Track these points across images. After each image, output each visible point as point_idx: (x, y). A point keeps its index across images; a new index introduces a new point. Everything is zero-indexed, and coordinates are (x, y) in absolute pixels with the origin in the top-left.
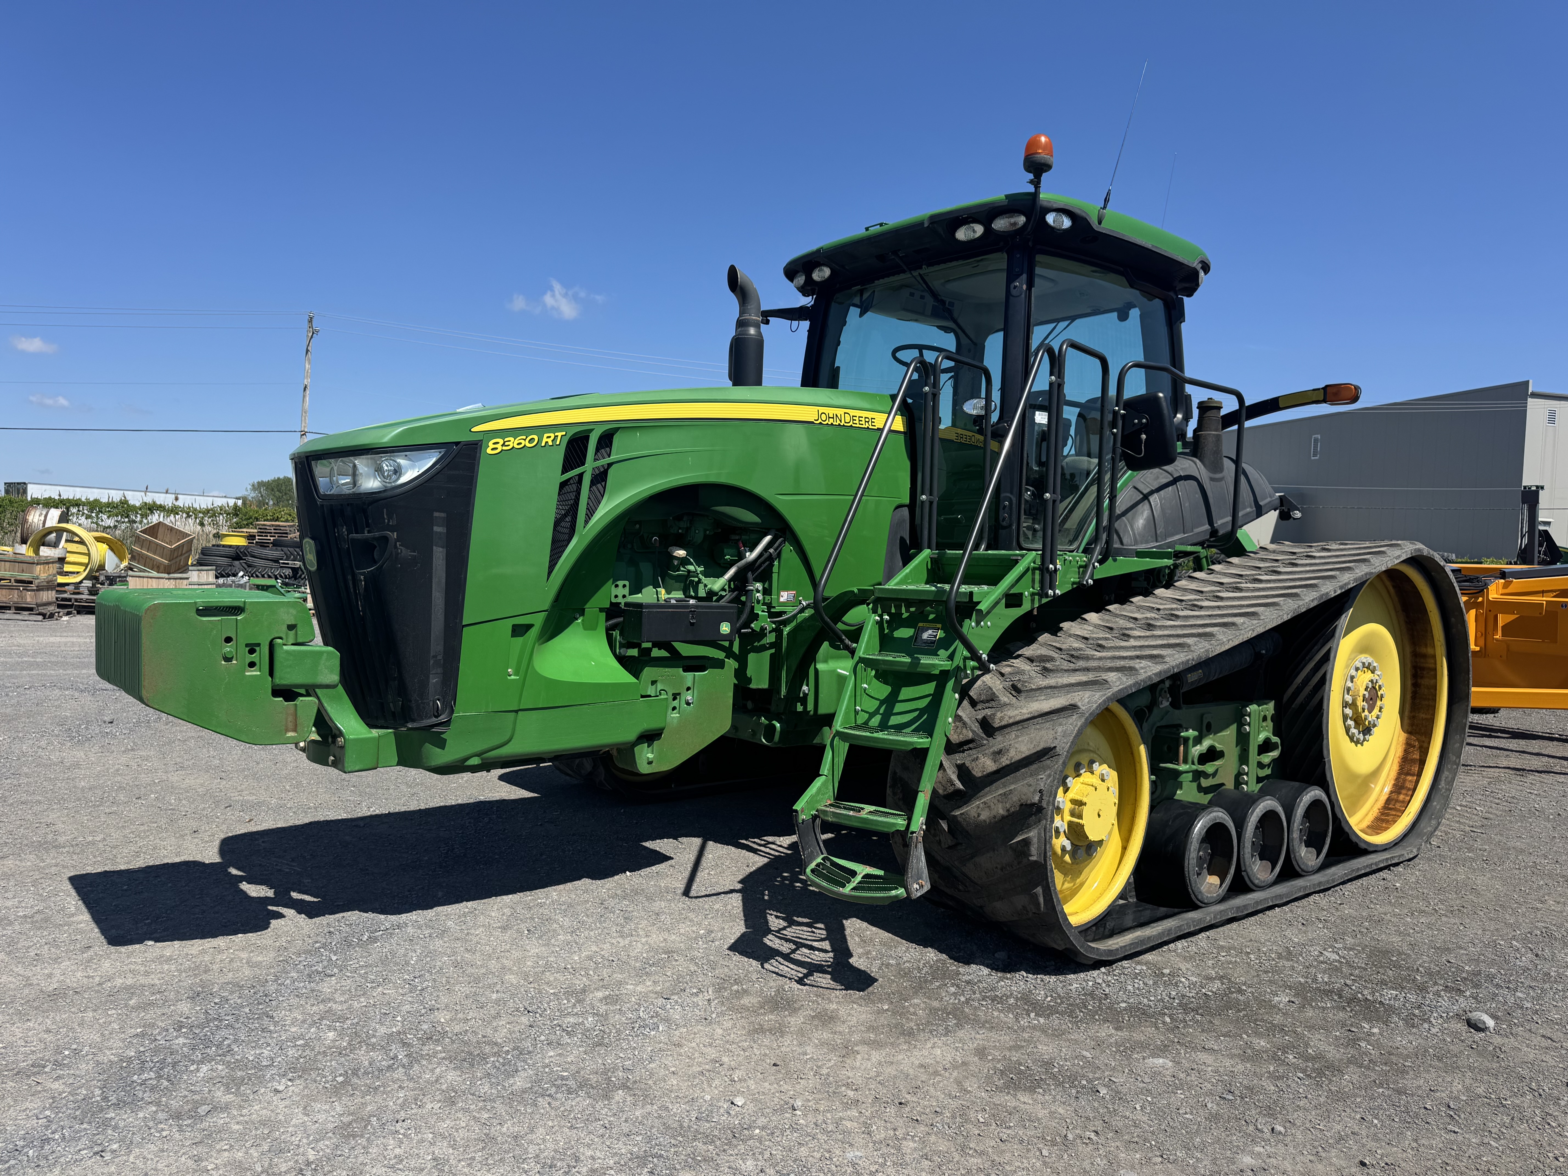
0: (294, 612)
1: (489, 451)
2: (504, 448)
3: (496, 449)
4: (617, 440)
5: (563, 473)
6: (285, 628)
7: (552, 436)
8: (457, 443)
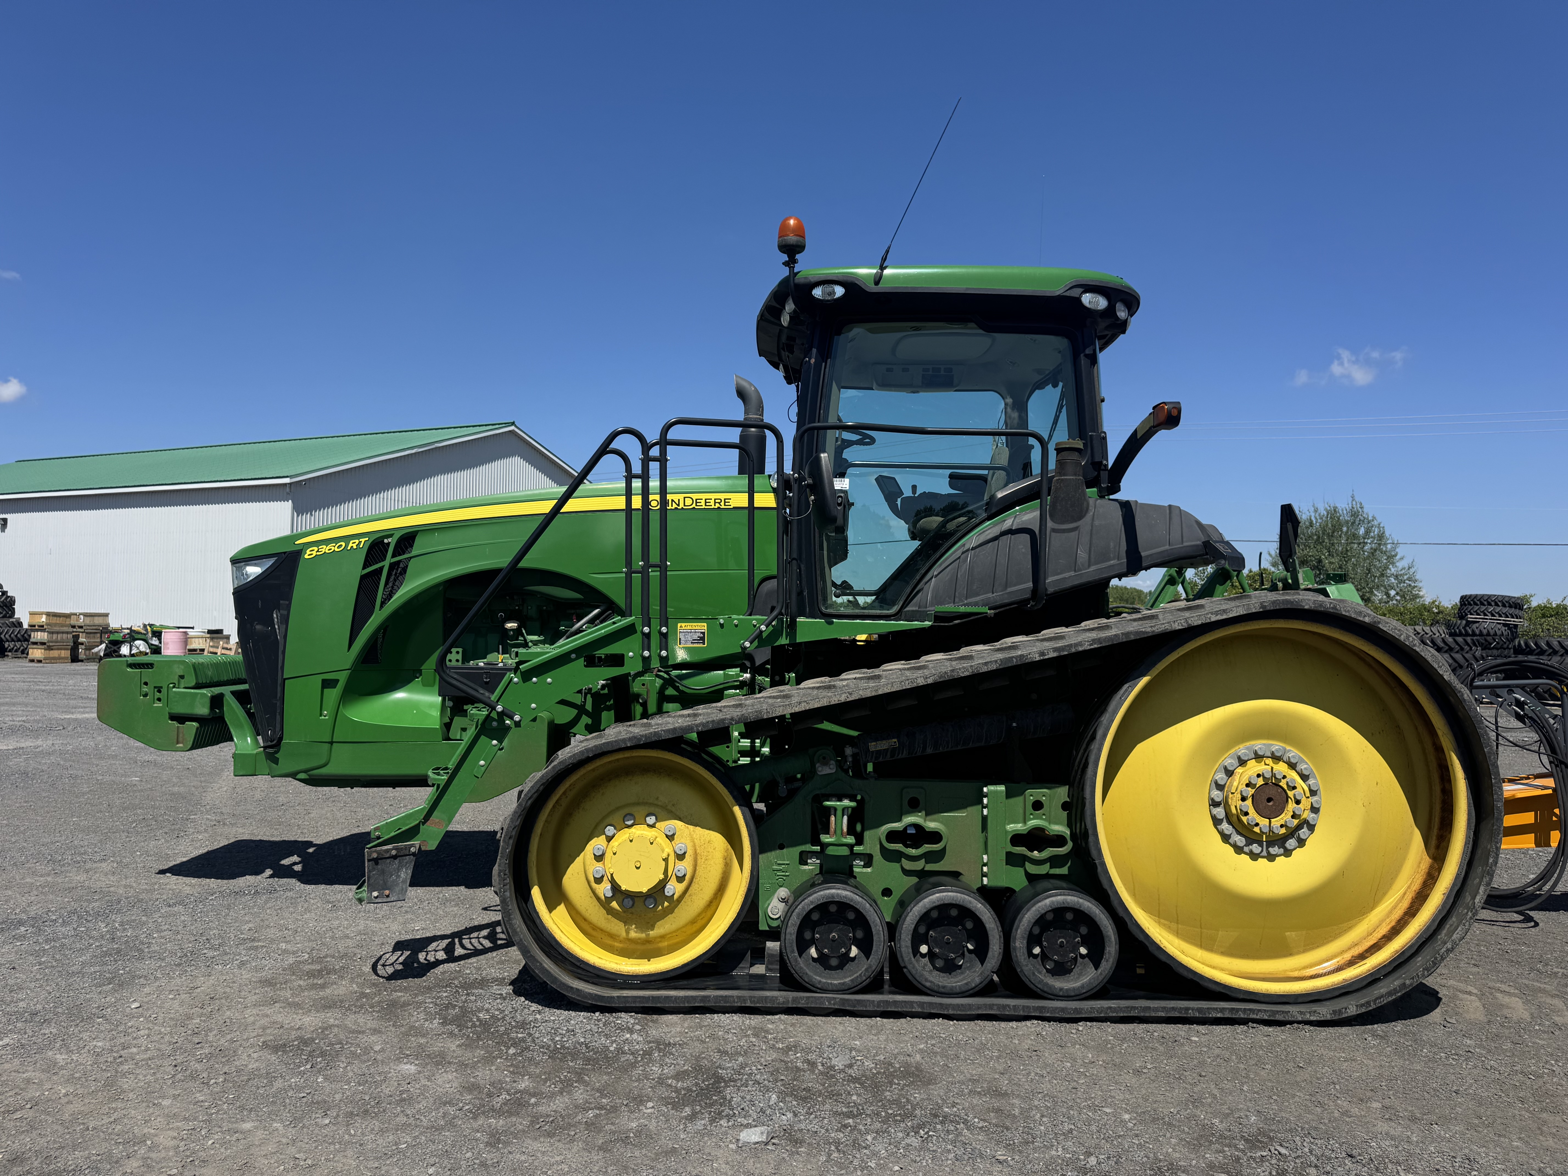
0: (183, 667)
1: (306, 556)
2: (318, 553)
3: (312, 554)
4: (418, 541)
5: (364, 568)
6: (177, 677)
7: (357, 541)
8: (285, 553)
